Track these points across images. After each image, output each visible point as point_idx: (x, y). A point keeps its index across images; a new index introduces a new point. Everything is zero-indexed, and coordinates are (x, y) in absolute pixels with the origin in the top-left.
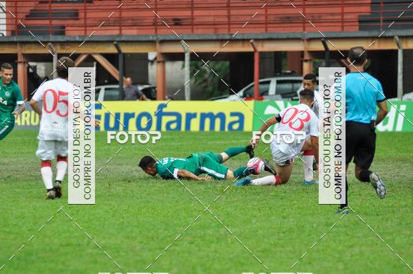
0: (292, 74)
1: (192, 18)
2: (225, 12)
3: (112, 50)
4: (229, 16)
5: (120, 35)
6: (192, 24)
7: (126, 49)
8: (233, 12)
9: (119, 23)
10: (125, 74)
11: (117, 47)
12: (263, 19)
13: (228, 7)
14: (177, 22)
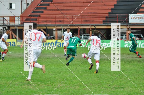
0: (87, 34)
1: (64, 20)
2: (71, 19)
3: (45, 28)
5: (47, 24)
6: (64, 22)
7: (48, 28)
9: (47, 21)
10: (48, 33)
12: (80, 21)
14: (60, 21)
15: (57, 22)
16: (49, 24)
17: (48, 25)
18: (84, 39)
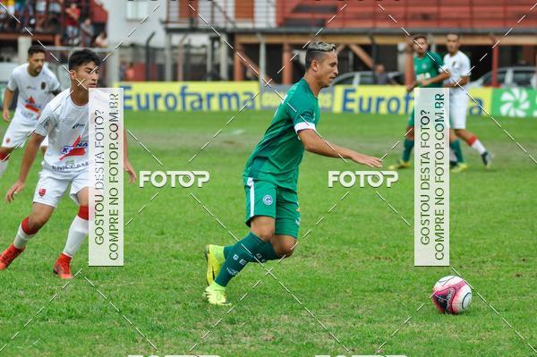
0: (527, 64)
1: (439, 13)
2: (467, 9)
3: (366, 40)
4: (471, 12)
5: (374, 28)
6: (438, 19)
7: (380, 41)
8: (476, 9)
9: (374, 17)
10: (377, 62)
11: (372, 38)
12: (501, 15)
13: (471, 4)
14: (425, 17)
15: (414, 18)
16: (383, 26)
17: (377, 30)
18: (515, 85)
